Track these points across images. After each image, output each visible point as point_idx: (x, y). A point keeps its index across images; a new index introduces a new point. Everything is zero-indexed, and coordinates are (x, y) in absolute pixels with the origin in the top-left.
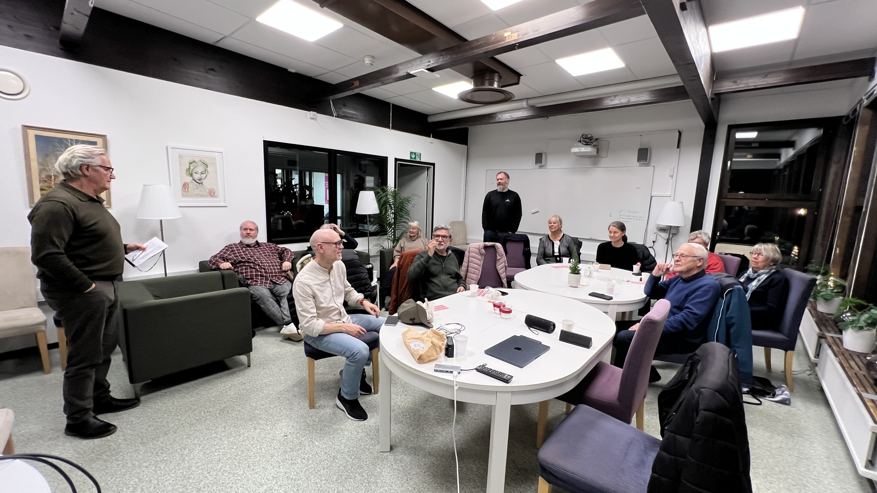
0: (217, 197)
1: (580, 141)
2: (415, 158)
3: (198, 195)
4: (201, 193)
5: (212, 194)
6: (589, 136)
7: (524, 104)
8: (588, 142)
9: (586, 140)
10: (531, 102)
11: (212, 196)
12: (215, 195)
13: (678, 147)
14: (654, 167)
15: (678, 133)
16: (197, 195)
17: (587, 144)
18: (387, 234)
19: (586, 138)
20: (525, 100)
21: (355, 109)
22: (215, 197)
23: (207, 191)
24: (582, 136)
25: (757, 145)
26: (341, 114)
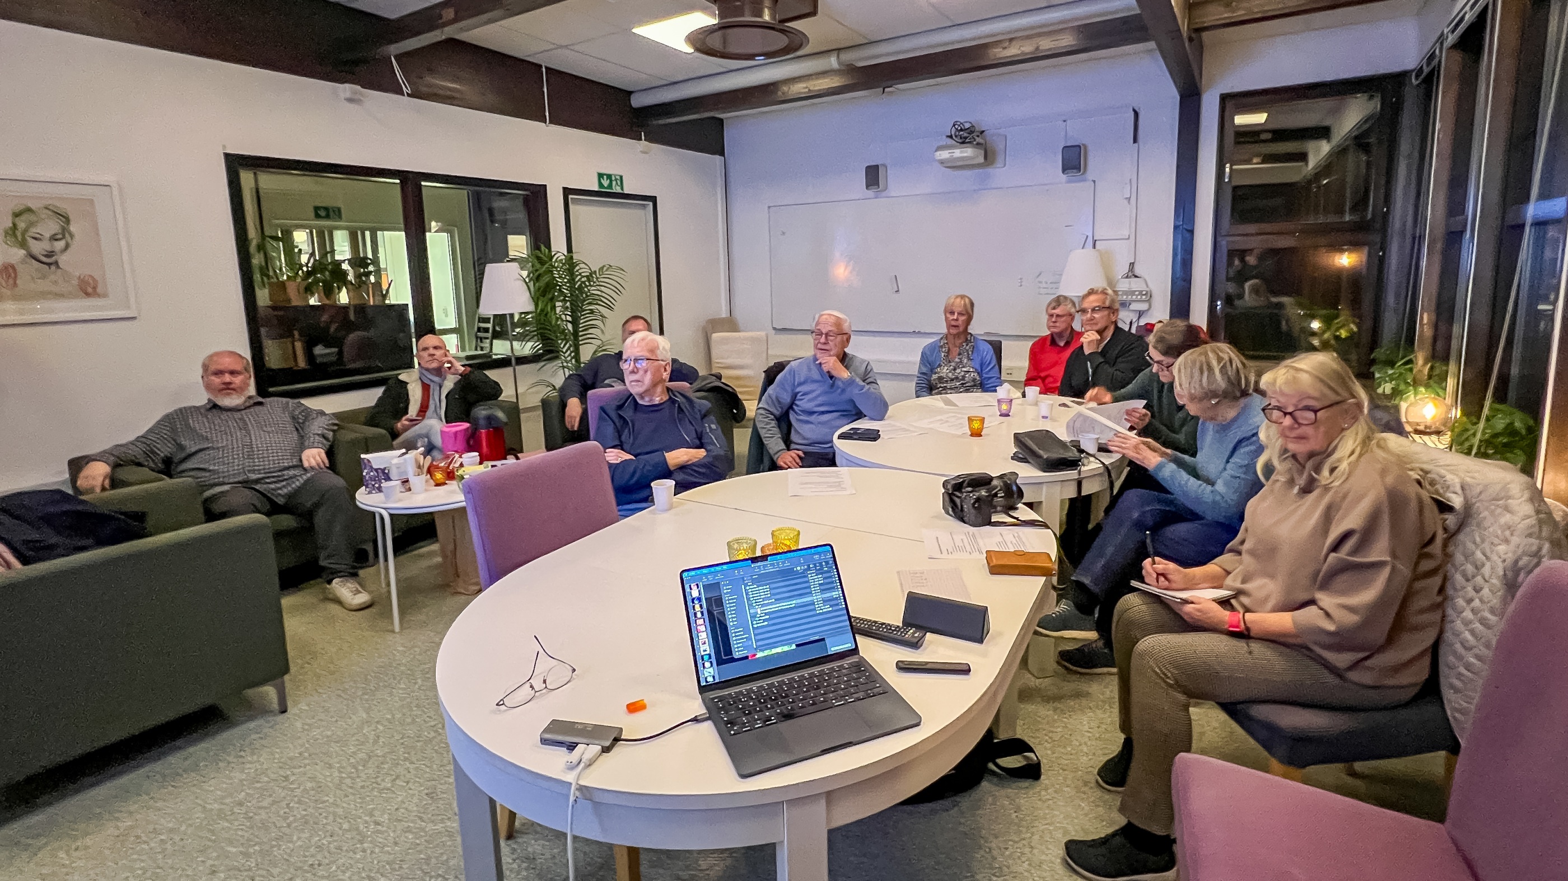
0: (105, 296)
1: (951, 137)
2: (610, 186)
3: (50, 293)
4: (54, 289)
5: (89, 289)
6: (967, 126)
7: (833, 62)
8: (966, 138)
9: (961, 133)
10: (848, 57)
11: (88, 294)
12: (99, 290)
13: (1135, 141)
14: (1094, 182)
15: (1132, 113)
16: (43, 295)
17: (964, 142)
18: (557, 358)
19: (961, 130)
20: (835, 54)
21: (456, 79)
22: (99, 296)
23: (75, 282)
24: (954, 125)
25: (1269, 136)
26: (424, 89)
